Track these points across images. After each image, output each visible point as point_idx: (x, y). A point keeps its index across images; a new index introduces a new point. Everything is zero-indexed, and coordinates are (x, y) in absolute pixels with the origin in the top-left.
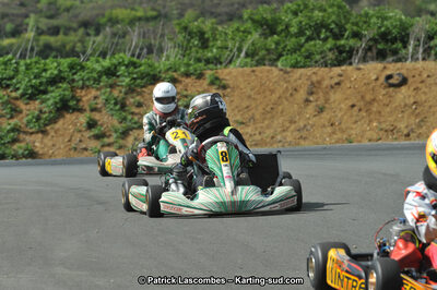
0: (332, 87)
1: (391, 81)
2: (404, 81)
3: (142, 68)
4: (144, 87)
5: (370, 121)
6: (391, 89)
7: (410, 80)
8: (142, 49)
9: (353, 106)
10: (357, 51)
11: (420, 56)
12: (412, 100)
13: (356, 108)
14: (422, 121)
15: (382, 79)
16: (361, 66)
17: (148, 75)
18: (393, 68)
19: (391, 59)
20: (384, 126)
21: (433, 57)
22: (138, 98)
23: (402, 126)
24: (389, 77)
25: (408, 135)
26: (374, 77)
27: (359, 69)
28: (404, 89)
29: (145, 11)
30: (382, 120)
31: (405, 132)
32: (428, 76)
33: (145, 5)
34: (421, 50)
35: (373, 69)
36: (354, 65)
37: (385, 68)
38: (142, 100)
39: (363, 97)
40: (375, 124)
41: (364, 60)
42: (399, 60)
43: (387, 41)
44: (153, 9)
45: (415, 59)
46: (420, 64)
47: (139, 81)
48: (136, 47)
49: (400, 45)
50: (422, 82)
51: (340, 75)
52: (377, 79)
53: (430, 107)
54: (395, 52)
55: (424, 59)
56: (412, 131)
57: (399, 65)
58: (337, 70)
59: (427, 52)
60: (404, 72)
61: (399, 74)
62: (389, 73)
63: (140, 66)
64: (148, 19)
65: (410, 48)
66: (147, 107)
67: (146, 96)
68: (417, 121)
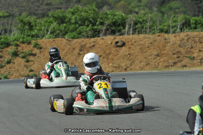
0: (91, 47)
1: (118, 44)
2: (124, 44)
3: (2, 40)
4: (3, 48)
5: (109, 63)
6: (118, 48)
7: (127, 44)
8: (2, 31)
9: (100, 56)
10: (102, 30)
11: (131, 33)
12: (128, 53)
13: (102, 57)
14: (132, 62)
15: (114, 43)
16: (104, 38)
17: (5, 43)
18: (119, 38)
19: (117, 34)
20: (115, 65)
21: (137, 33)
23: (123, 65)
24: (117, 42)
25: (126, 69)
26: (110, 43)
27: (103, 39)
28: (124, 48)
29: (3, 13)
30: (114, 62)
31: (125, 68)
32: (135, 42)
33: (3, 10)
34: (131, 30)
35: (109, 39)
36: (101, 37)
37: (115, 38)
38: (2, 55)
39: (105, 52)
40: (111, 64)
41: (105, 35)
42: (122, 34)
43: (116, 26)
44: (7, 12)
45: (129, 34)
46: (131, 36)
49: (122, 27)
50: (132, 44)
51: (94, 42)
52: (111, 43)
53: (136, 56)
54: (120, 31)
55: (133, 34)
56: (128, 67)
57: (121, 37)
58: (93, 40)
59: (134, 30)
60: (124, 40)
61: (121, 41)
62: (116, 40)
63: (1, 38)
64: (4, 17)
65: (127, 29)
66: (5, 58)
67: (4, 53)
68: (130, 62)
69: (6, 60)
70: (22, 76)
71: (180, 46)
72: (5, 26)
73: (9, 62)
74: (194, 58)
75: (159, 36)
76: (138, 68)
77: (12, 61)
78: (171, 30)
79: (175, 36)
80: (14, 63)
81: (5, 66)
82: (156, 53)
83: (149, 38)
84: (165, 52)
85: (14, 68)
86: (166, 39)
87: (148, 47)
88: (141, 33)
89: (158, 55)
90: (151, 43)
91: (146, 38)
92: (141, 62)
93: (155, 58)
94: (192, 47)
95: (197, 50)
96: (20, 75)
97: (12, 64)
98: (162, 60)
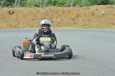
1: (10, 12)
2: (13, 13)
5: (5, 23)
6: (10, 15)
7: (15, 12)
10: (1, 4)
12: (16, 18)
15: (8, 12)
16: (2, 8)
18: (10, 9)
19: (10, 6)
20: (9, 24)
21: (21, 6)
23: (13, 24)
24: (10, 11)
26: (6, 11)
28: (13, 15)
31: (14, 26)
32: (20, 11)
34: (18, 4)
35: (6, 9)
37: (8, 9)
39: (3, 17)
40: (6, 24)
42: (12, 7)
45: (16, 7)
46: (18, 8)
49: (13, 3)
50: (19, 13)
53: (21, 20)
55: (19, 7)
56: (16, 26)
59: (20, 4)
60: (13, 10)
65: (15, 4)
68: (17, 23)
71: (46, 15)
74: (54, 21)
75: (34, 9)
76: (21, 26)
78: (41, 6)
79: (43, 9)
82: (32, 18)
83: (28, 9)
84: (37, 18)
86: (38, 11)
87: (28, 15)
88: (24, 7)
89: (33, 20)
90: (29, 13)
91: (26, 9)
92: (23, 23)
93: (31, 21)
94: (52, 16)
95: (56, 18)
98: (35, 22)
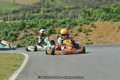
3: (72, 22)
4: (73, 27)
8: (72, 16)
17: (74, 24)
22: (71, 30)
29: (73, 6)
33: (73, 4)
38: (72, 31)
44: (76, 6)
47: (71, 25)
48: (71, 16)
63: (72, 21)
64: (74, 8)
66: (74, 32)
67: (74, 29)
69: (74, 34)
70: (84, 44)
72: (74, 13)
73: (76, 35)
77: (78, 34)
80: (79, 36)
81: (74, 37)
85: (79, 39)
96: (83, 43)
97: (78, 36)
